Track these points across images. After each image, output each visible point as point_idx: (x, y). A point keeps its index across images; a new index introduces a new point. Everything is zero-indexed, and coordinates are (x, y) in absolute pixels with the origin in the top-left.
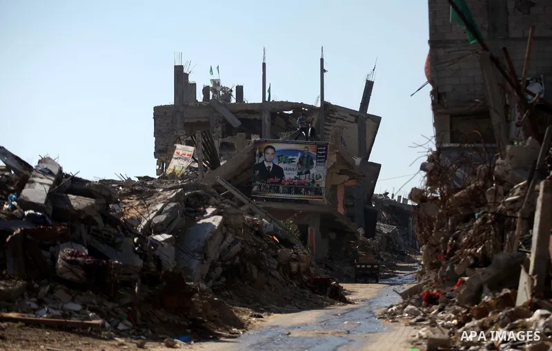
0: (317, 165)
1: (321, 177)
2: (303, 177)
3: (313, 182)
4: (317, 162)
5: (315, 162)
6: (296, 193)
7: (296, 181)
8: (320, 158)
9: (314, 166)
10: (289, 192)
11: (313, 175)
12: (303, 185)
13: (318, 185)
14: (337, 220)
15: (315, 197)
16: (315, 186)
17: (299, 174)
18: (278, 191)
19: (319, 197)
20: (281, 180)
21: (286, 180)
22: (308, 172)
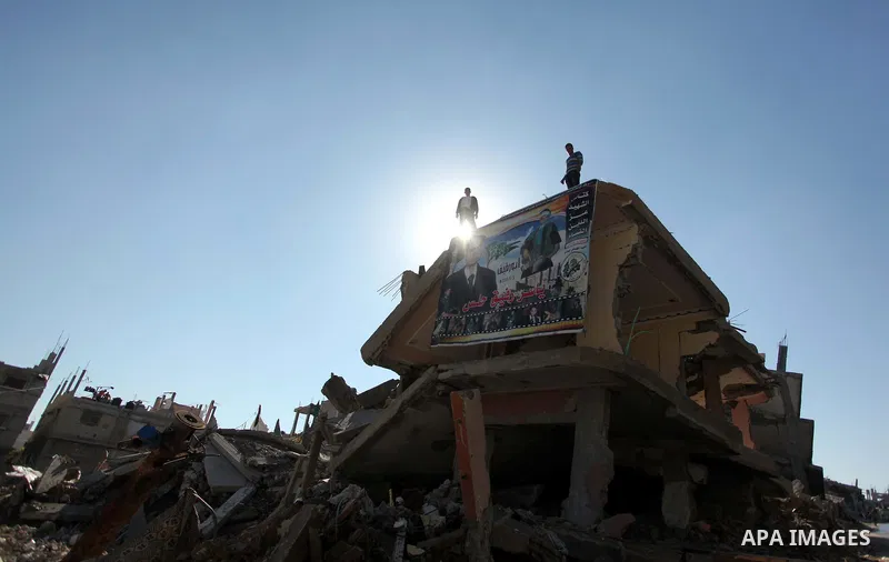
0: (569, 240)
1: (578, 267)
2: (534, 280)
3: (559, 283)
4: (568, 233)
5: (562, 233)
6: (518, 323)
7: (520, 293)
8: (575, 221)
9: (562, 244)
10: (503, 326)
11: (559, 268)
12: (536, 298)
13: (571, 289)
14: (670, 413)
15: (563, 323)
16: (563, 294)
17: (527, 273)
18: (481, 329)
19: (574, 322)
20: (488, 301)
21: (499, 296)
22: (547, 264)
